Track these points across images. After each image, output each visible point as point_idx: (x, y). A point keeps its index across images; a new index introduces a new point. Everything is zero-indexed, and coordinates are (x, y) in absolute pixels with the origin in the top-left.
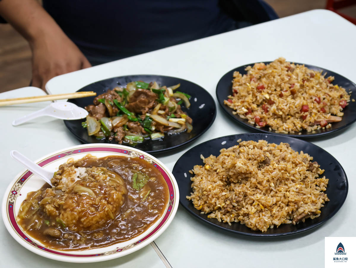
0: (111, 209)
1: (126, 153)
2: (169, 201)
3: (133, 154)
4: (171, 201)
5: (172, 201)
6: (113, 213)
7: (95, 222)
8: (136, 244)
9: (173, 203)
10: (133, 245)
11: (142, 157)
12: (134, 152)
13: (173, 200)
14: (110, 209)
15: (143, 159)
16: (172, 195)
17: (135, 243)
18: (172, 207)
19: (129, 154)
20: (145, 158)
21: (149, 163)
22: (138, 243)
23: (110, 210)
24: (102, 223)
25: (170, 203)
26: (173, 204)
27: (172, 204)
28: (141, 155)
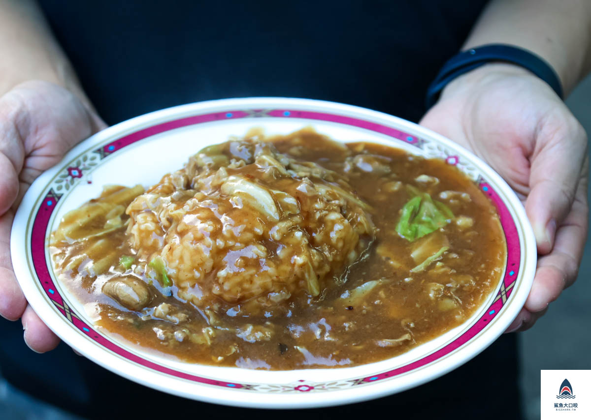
0: (316, 264)
1: (411, 143)
2: (500, 285)
3: (430, 148)
4: (505, 288)
5: (507, 290)
6: (318, 277)
7: (260, 291)
8: (358, 382)
9: (508, 294)
10: (352, 383)
11: (452, 161)
12: (433, 144)
13: (513, 287)
14: (311, 260)
15: (455, 165)
16: (512, 273)
17: (357, 380)
18: (502, 305)
19: (418, 146)
20: (463, 164)
21: (468, 177)
22: (367, 380)
23: (312, 264)
24: (279, 299)
25: (500, 293)
26: (507, 298)
27: (504, 297)
28: (451, 154)
